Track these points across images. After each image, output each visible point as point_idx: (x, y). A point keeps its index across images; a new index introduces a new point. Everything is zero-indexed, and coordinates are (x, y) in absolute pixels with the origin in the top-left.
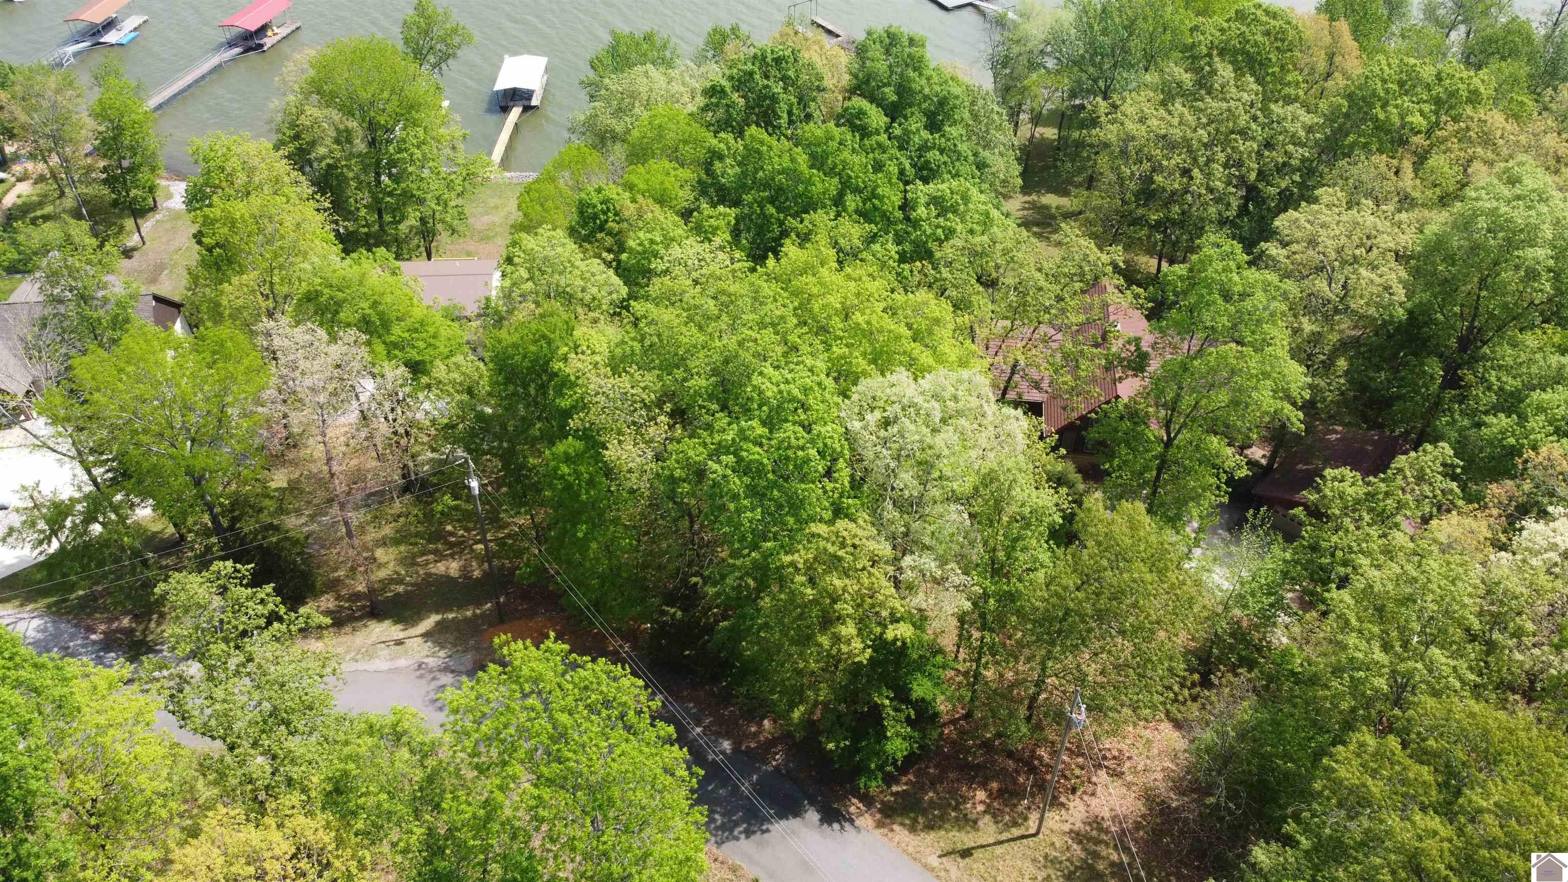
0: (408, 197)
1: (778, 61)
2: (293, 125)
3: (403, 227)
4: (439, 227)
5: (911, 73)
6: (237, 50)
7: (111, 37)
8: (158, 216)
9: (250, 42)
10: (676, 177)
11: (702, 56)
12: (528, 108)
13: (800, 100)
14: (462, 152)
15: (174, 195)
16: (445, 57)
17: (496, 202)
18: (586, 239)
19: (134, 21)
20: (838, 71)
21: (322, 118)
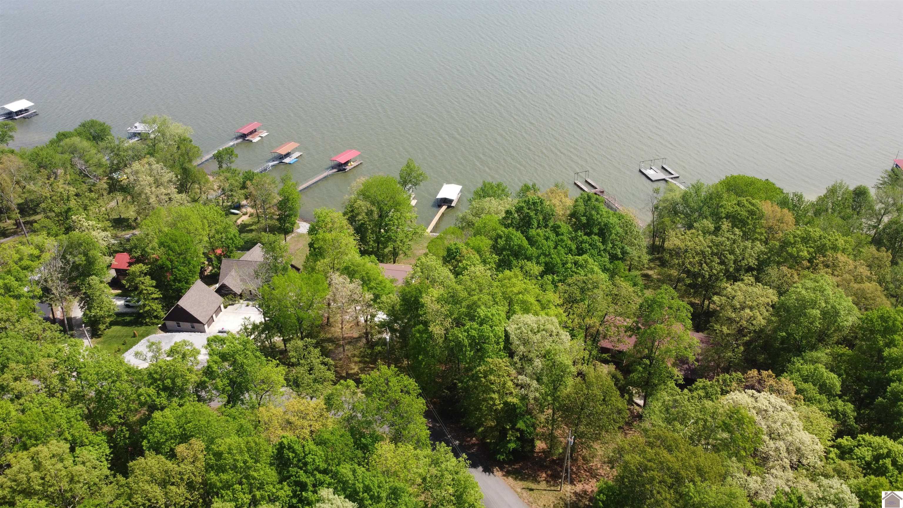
0: (389, 239)
1: (534, 203)
2: (351, 206)
3: (386, 250)
4: (400, 252)
5: (593, 212)
6: (335, 170)
7: (287, 160)
8: (293, 235)
9: (341, 167)
10: (485, 243)
11: (518, 195)
12: (449, 207)
13: (544, 218)
14: (415, 223)
15: (303, 228)
16: (415, 184)
17: (426, 245)
18: (448, 262)
19: (297, 154)
20: (565, 208)
21: (363, 205)
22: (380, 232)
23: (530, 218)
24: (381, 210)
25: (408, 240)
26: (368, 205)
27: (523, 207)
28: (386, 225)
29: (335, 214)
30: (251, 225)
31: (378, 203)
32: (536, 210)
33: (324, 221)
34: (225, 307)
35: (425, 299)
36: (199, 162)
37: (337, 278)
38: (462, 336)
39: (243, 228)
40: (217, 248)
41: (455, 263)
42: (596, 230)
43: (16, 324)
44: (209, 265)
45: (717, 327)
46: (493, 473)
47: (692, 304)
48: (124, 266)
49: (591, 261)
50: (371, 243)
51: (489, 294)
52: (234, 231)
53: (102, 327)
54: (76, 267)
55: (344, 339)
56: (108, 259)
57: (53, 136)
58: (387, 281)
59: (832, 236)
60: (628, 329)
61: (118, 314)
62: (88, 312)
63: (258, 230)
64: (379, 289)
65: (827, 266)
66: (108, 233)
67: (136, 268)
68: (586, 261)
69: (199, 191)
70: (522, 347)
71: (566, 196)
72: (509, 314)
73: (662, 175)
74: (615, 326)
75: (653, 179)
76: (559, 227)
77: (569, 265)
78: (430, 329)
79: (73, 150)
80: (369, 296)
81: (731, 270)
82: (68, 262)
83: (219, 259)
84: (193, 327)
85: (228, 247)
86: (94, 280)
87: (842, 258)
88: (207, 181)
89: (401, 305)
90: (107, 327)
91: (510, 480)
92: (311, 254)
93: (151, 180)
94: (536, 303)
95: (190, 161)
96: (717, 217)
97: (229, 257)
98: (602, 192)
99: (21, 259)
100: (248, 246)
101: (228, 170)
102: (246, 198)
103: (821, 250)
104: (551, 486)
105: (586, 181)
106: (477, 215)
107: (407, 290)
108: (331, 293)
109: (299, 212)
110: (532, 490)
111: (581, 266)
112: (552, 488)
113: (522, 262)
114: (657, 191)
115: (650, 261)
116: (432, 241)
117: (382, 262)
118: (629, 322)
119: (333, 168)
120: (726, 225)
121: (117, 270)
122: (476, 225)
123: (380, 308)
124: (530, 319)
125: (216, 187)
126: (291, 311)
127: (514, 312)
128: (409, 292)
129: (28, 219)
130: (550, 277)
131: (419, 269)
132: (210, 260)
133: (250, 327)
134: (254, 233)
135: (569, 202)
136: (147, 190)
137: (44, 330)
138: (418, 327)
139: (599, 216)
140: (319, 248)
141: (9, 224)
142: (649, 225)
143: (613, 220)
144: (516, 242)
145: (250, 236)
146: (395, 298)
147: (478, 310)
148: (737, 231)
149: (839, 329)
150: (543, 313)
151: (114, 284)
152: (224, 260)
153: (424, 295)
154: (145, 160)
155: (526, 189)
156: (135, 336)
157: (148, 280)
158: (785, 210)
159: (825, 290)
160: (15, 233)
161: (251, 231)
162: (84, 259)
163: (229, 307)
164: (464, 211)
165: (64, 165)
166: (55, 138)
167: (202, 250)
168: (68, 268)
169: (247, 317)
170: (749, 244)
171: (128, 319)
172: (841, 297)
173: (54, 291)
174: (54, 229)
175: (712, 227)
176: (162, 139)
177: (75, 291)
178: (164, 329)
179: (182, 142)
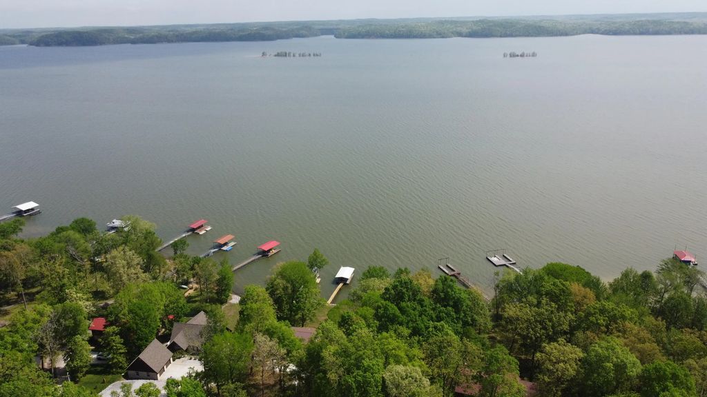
0: (299, 308)
1: (405, 283)
3: (297, 317)
4: (307, 318)
5: (449, 290)
6: (260, 256)
7: (224, 248)
8: (227, 305)
9: (264, 254)
10: (370, 312)
11: (395, 277)
12: (345, 284)
13: (413, 294)
14: (319, 297)
15: (235, 299)
16: (319, 267)
17: (327, 313)
18: (343, 326)
19: (232, 244)
20: (429, 286)
21: (281, 282)
22: (292, 302)
23: (403, 293)
24: (294, 286)
25: (313, 309)
26: (285, 282)
27: (397, 285)
28: (298, 298)
29: (260, 290)
30: (195, 297)
31: (292, 281)
32: (407, 288)
33: (251, 295)
34: (174, 360)
35: (325, 353)
36: (160, 248)
37: (260, 338)
38: (350, 380)
39: (190, 299)
40: (170, 314)
41: (347, 327)
42: (451, 303)
43: (19, 372)
44: (162, 328)
45: (540, 376)
47: (520, 360)
48: (101, 328)
49: (446, 326)
50: (286, 311)
51: (371, 350)
52: (183, 301)
53: (80, 375)
54: (66, 328)
55: (263, 384)
56: (87, 322)
57: (54, 230)
58: (297, 340)
59: (621, 308)
60: (474, 377)
61: (93, 365)
62: (70, 363)
63: (200, 301)
64: (291, 346)
65: (619, 331)
66: (89, 303)
67: (110, 329)
68: (443, 326)
69: (158, 271)
70: (394, 390)
71: (429, 277)
72: (386, 364)
73: (503, 262)
74: (465, 375)
75: (497, 264)
76: (423, 301)
77: (431, 329)
78: (328, 376)
79: (68, 240)
80: (283, 351)
81: (550, 333)
82: (61, 324)
83: (171, 323)
84: (148, 376)
85: (178, 314)
86: (78, 338)
87: (628, 324)
88: (165, 264)
89: (306, 358)
90: (84, 375)
92: (241, 320)
93: (125, 262)
94: (405, 356)
95: (154, 249)
96: (539, 293)
97: (178, 321)
98: (459, 274)
99: (26, 322)
100: (194, 313)
101: (181, 256)
102: (194, 277)
103: (613, 319)
105: (447, 266)
106: (364, 291)
107: (312, 346)
108: (255, 349)
109: (232, 288)
111: (439, 330)
113: (396, 326)
114: (497, 274)
115: (494, 327)
116: (331, 310)
117: (293, 326)
118: (475, 373)
119: (259, 254)
120: (544, 300)
121: (93, 331)
122: (364, 298)
123: (292, 361)
124: (400, 368)
125: (172, 269)
126: (226, 362)
127: (389, 364)
128: (313, 348)
129: (26, 291)
130: (417, 338)
131: (320, 331)
132: (163, 324)
133: (194, 375)
134: (197, 303)
135: (432, 282)
136: (121, 271)
137: (39, 376)
138: (319, 375)
139: (453, 293)
140: (248, 315)
141: (12, 295)
142: (493, 299)
143: (464, 296)
144: (391, 311)
145: (194, 305)
146: (302, 353)
147: (363, 361)
148: (553, 304)
149: (629, 379)
150: (409, 364)
151: (91, 341)
152: (175, 324)
153: (324, 350)
154: (121, 248)
155: (401, 272)
156: (104, 382)
157: (117, 339)
158: (588, 290)
159: (615, 348)
160: (15, 302)
161: (195, 301)
162: (73, 321)
163: (177, 360)
164: (355, 288)
165: (60, 252)
166: (55, 231)
167: (159, 317)
168: (61, 329)
169: (192, 367)
170: (562, 314)
171: (99, 369)
172: (627, 353)
173: (48, 347)
174: (52, 299)
175: (535, 301)
176: (133, 232)
177: (63, 346)
178: (127, 377)
179: (148, 234)
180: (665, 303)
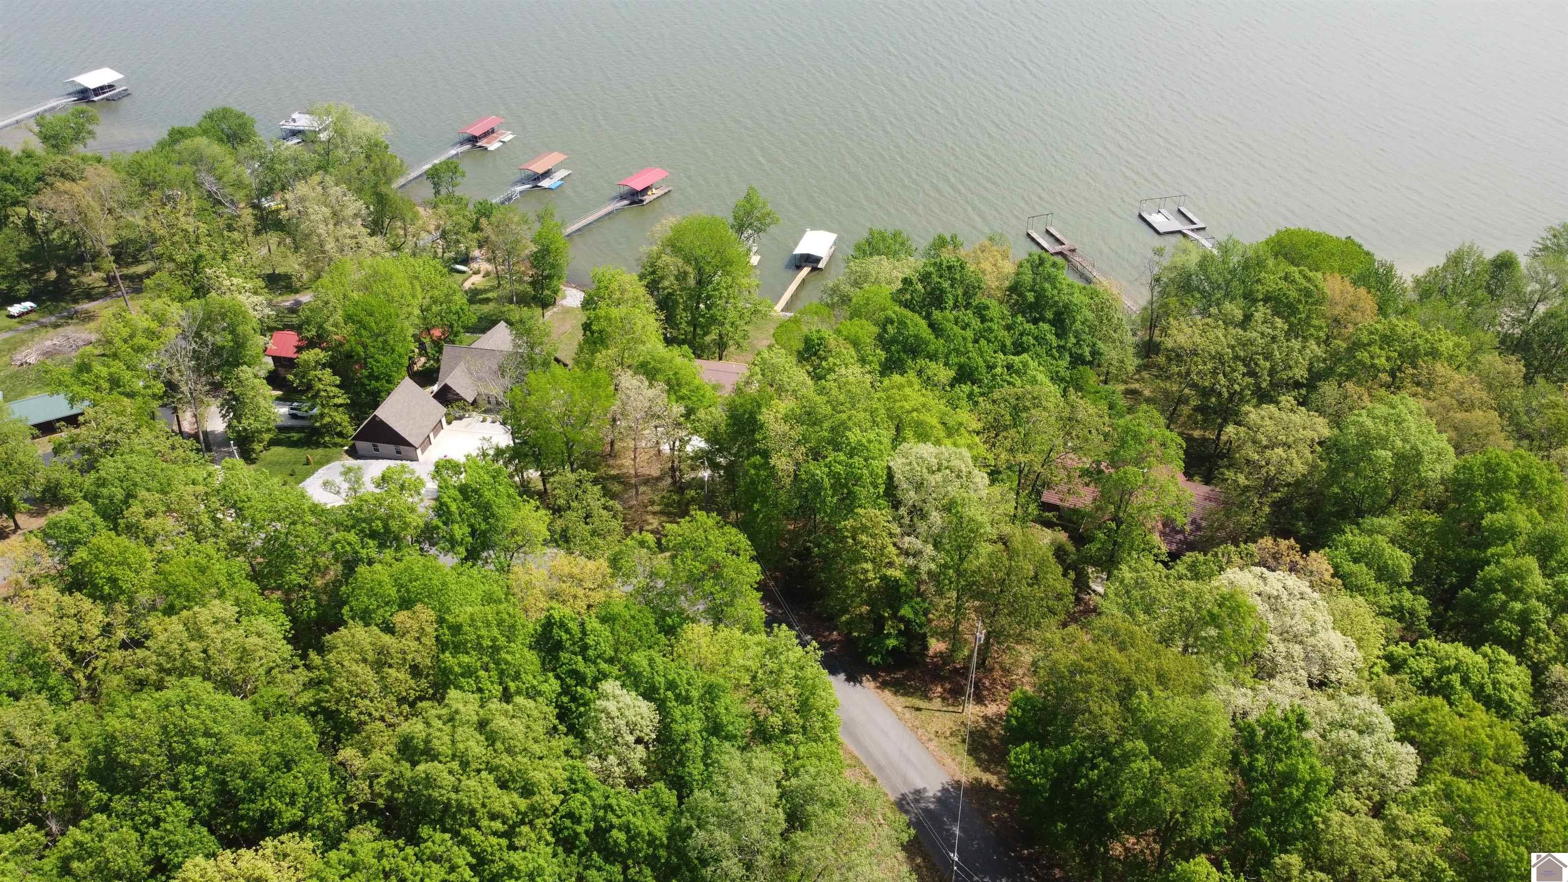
0: (713, 320)
1: (950, 268)
2: (652, 265)
3: (708, 339)
4: (731, 342)
5: (1046, 285)
6: (626, 202)
7: (545, 183)
8: (555, 310)
9: (635, 197)
10: (867, 330)
11: (927, 254)
12: (814, 269)
13: (965, 293)
14: (755, 296)
15: (572, 298)
16: (759, 230)
17: (772, 331)
18: (807, 359)
19: (562, 173)
20: (1002, 277)
21: (671, 263)
22: (698, 308)
23: (943, 291)
24: (700, 271)
25: (742, 323)
26: (680, 262)
27: (930, 274)
28: (709, 297)
29: (626, 278)
30: (485, 291)
31: (696, 259)
32: (953, 279)
33: (607, 288)
34: (449, 423)
35: (766, 416)
36: (402, 181)
37: (629, 381)
38: (819, 471)
39: (474, 296)
40: (434, 327)
41: (817, 361)
42: (1049, 315)
43: (133, 436)
44: (421, 355)
45: (1229, 474)
46: (861, 683)
47: (1189, 439)
48: (290, 353)
49: (1033, 364)
50: (683, 325)
51: (865, 410)
52: (460, 300)
53: (258, 447)
54: (217, 351)
55: (636, 476)
56: (261, 340)
57: (165, 135)
58: (708, 388)
59: (1433, 335)
60: (1085, 473)
61: (281, 429)
62: (235, 422)
63: (497, 300)
64: (695, 399)
65: (1418, 384)
66: (261, 298)
67: (311, 355)
68: (1025, 365)
69: (402, 232)
70: (912, 493)
71: (1005, 256)
72: (898, 439)
73: (1177, 224)
74: (1065, 468)
75: (1161, 230)
76: (987, 308)
77: (998, 370)
78: (772, 462)
79: (197, 160)
80: (678, 409)
81: (1264, 385)
82: (205, 342)
83: (438, 345)
84: (398, 452)
85: (451, 326)
86: (245, 372)
87: (1441, 368)
88: (416, 216)
89: (727, 425)
90: (266, 448)
91: (887, 694)
92: (586, 341)
93: (326, 211)
94: (939, 426)
95: (389, 182)
96: (1250, 297)
97: (453, 342)
98: (1073, 251)
99: (132, 336)
100: (485, 325)
101: (450, 198)
102: (480, 247)
103: (1411, 356)
104: (948, 705)
105: (1047, 232)
106: (856, 284)
107: (738, 401)
108: (618, 403)
109: (565, 273)
110: (919, 709)
111: (1017, 372)
112: (951, 709)
113: (921, 362)
114: (1159, 252)
115: (1139, 369)
116: (781, 326)
117: (699, 357)
118: (1087, 463)
119: (622, 197)
120: (1261, 312)
121: (275, 359)
122: (854, 300)
123: (696, 431)
124: (927, 450)
125: (432, 228)
126: (557, 428)
127: (904, 439)
128: (742, 405)
129: (125, 271)
130: (966, 388)
131: (757, 369)
132: (422, 347)
133: (492, 452)
134: (492, 305)
135: (1009, 268)
136: (322, 229)
137: (173, 448)
138: (752, 460)
139: (1055, 292)
140: (601, 332)
141: (94, 279)
142: (1145, 309)
143: (1078, 298)
144: (912, 331)
145: (486, 309)
146: (718, 415)
147: (848, 433)
148: (1279, 322)
149: (1422, 485)
150: (948, 442)
151: (273, 379)
152: (447, 348)
153: (764, 410)
154: (316, 178)
155: (941, 243)
156: (308, 463)
157: (327, 375)
158: (1362, 291)
159: (1404, 420)
160: (106, 294)
161: (487, 300)
162: (230, 337)
163: (455, 422)
164: (836, 278)
165: (183, 185)
166: (166, 137)
167: (411, 331)
168: (206, 351)
169: (487, 437)
170: (1296, 344)
171: (295, 436)
172: (1430, 432)
173: (184, 389)
174: (179, 288)
175: (1239, 314)
176: (339, 141)
177: (216, 388)
178: (353, 453)
179: (373, 149)
180: (1536, 325)
